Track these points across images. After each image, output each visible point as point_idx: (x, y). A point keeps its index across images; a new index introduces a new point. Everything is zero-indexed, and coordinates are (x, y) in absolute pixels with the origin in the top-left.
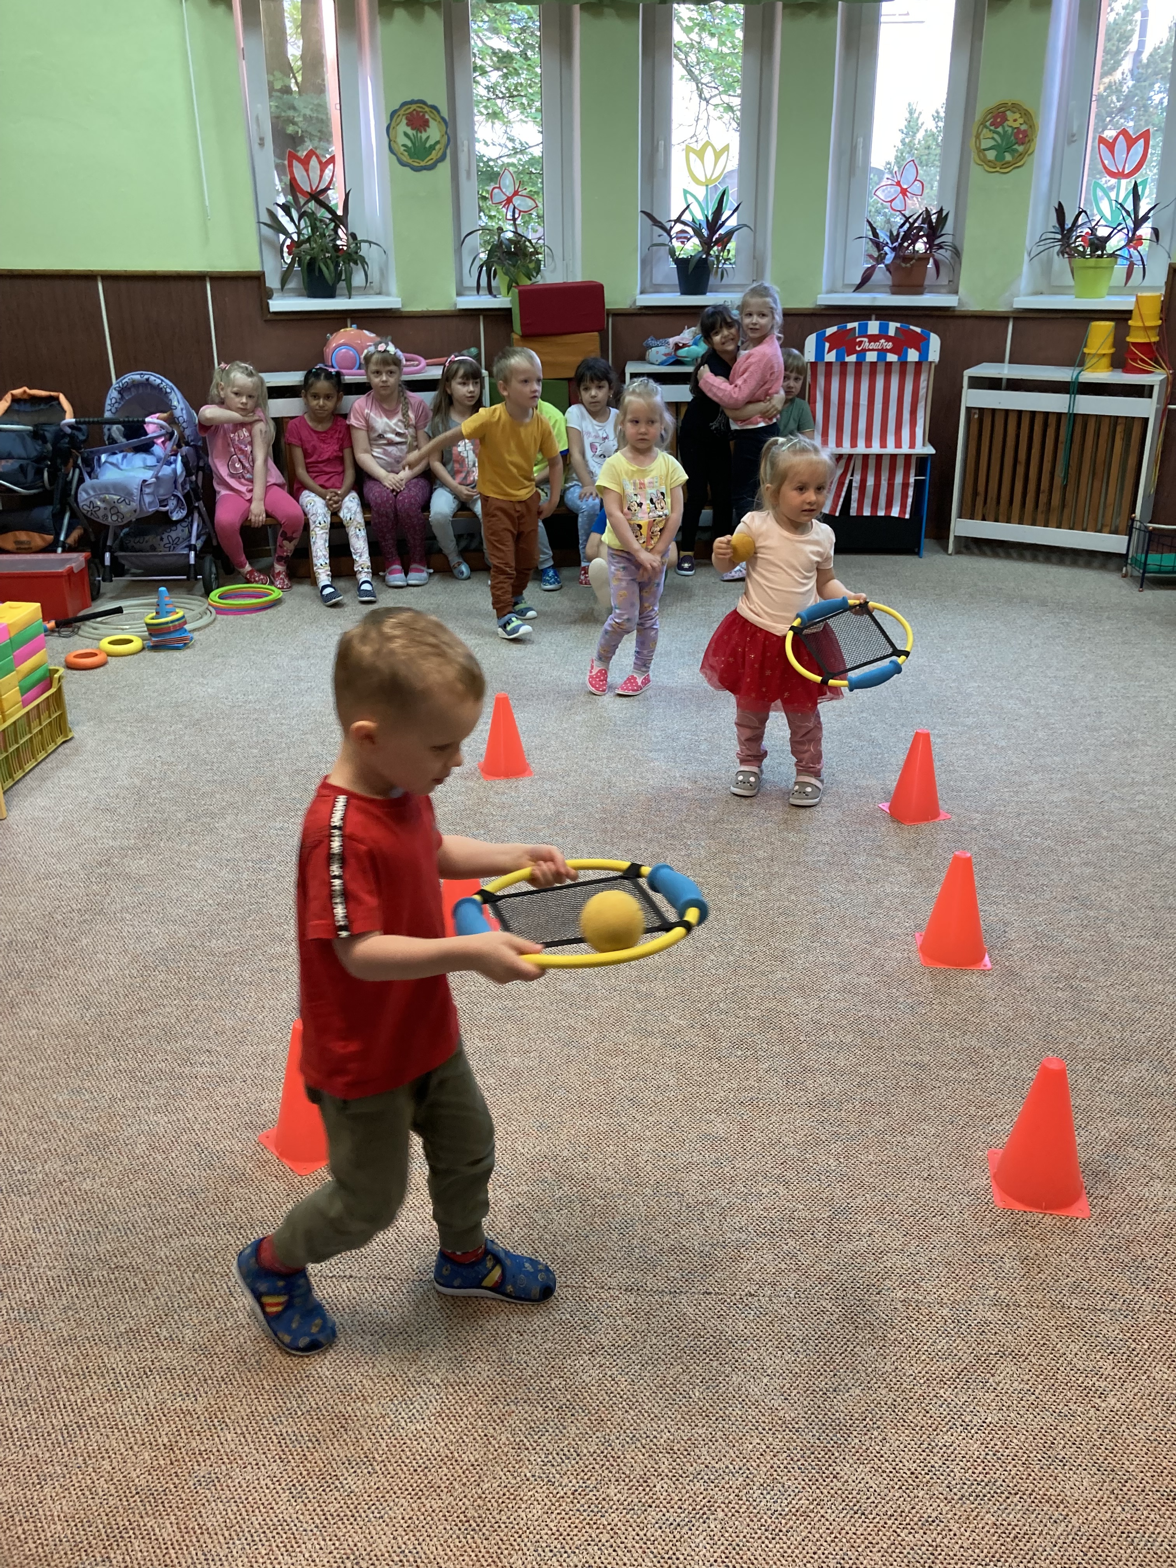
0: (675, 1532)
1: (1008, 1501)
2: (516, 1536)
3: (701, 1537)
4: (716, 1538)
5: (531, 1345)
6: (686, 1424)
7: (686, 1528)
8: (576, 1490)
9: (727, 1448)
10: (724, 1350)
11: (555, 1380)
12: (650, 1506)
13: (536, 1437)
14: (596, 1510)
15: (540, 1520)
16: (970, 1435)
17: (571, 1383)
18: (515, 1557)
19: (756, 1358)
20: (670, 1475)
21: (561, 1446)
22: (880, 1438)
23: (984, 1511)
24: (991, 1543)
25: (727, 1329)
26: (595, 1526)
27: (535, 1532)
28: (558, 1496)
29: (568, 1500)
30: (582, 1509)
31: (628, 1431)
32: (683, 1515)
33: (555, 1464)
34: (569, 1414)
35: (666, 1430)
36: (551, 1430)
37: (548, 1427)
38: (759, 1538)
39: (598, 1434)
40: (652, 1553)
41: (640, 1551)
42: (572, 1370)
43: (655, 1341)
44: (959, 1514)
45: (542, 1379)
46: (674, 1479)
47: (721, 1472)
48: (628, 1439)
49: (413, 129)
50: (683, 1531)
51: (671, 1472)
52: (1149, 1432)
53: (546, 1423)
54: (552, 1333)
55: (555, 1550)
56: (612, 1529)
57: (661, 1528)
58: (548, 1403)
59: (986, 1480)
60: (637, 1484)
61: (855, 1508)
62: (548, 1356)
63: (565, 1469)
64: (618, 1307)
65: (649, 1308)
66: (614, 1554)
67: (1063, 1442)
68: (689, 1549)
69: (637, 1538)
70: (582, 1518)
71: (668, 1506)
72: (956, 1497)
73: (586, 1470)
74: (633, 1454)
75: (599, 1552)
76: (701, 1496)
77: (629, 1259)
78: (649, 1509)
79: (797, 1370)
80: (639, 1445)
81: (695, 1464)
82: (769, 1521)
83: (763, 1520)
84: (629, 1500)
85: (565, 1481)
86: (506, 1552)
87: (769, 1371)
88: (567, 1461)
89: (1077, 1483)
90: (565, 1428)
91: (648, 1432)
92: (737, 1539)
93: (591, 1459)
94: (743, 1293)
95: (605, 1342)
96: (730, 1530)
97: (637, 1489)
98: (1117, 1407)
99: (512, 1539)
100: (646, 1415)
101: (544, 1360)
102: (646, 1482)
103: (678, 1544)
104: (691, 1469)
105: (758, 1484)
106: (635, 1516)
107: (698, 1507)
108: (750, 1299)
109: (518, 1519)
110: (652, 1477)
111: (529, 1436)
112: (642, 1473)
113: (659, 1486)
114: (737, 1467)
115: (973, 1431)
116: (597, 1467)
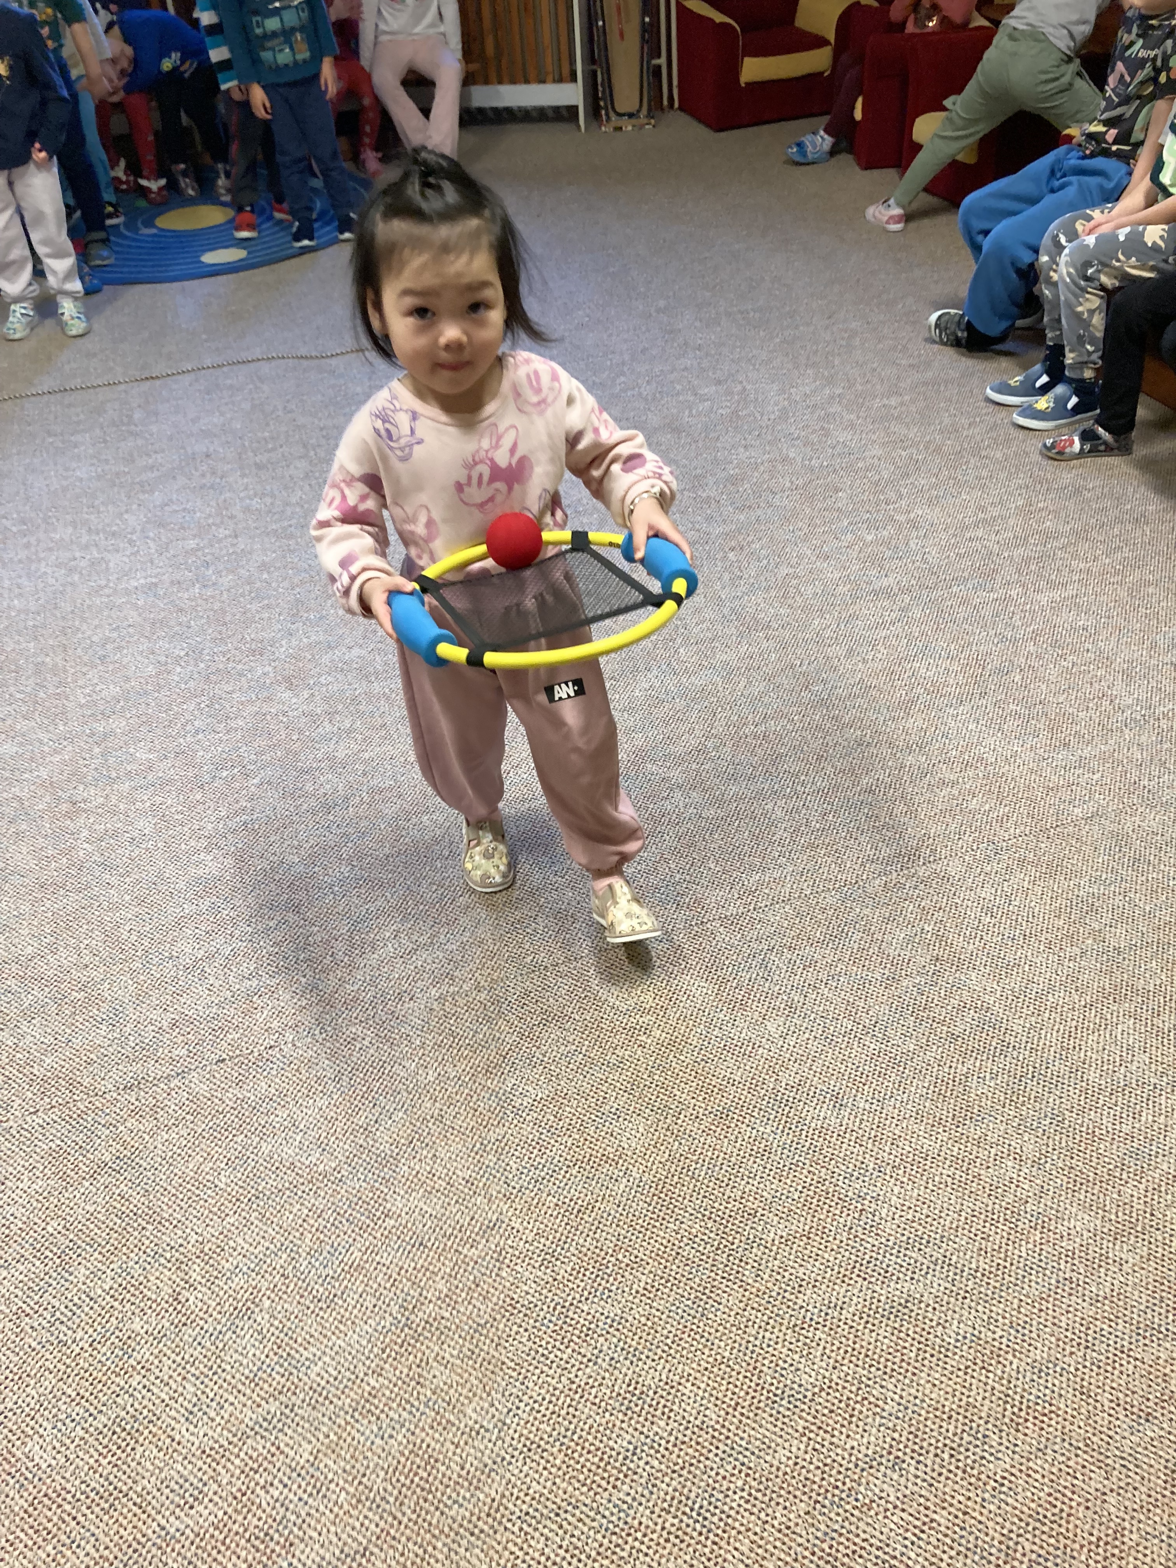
0: (217, 1342)
1: (568, 1175)
2: (28, 1419)
3: (248, 1336)
4: (265, 1331)
5: (18, 1191)
6: (215, 1218)
7: (230, 1333)
8: (94, 1340)
9: (265, 1228)
10: (248, 1120)
11: (52, 1222)
12: (185, 1324)
13: (36, 1298)
14: (121, 1353)
15: (55, 1390)
16: (522, 1120)
17: (72, 1220)
18: (30, 1444)
19: (285, 1116)
20: (204, 1281)
21: (69, 1296)
22: (430, 1156)
23: (545, 1195)
24: (555, 1227)
25: (248, 1095)
26: (122, 1372)
27: (50, 1406)
28: (73, 1355)
29: (87, 1355)
30: (104, 1359)
31: (148, 1250)
32: (224, 1320)
33: (65, 1319)
34: (75, 1256)
35: (193, 1233)
36: (54, 1283)
37: (51, 1281)
38: (313, 1312)
39: (112, 1266)
40: (193, 1375)
41: (179, 1379)
42: (72, 1205)
43: (166, 1137)
44: (519, 1207)
45: (36, 1227)
46: (209, 1284)
47: (261, 1256)
48: (149, 1259)
50: (227, 1337)
51: (203, 1277)
52: (695, 1053)
53: (47, 1277)
54: (41, 1168)
55: (78, 1418)
56: (143, 1368)
57: (200, 1344)
58: (47, 1253)
59: (543, 1161)
60: (167, 1306)
61: (412, 1241)
62: (41, 1198)
63: (78, 1321)
64: (118, 1111)
65: (154, 1101)
66: (150, 1394)
67: (614, 1094)
68: (236, 1356)
69: (174, 1366)
70: (105, 1369)
71: (206, 1316)
72: (515, 1192)
73: (103, 1312)
74: (157, 1274)
75: (131, 1399)
76: (242, 1291)
77: (123, 1051)
78: (185, 1328)
79: (332, 1113)
80: (162, 1260)
81: (231, 1259)
82: (321, 1290)
83: (314, 1292)
84: (160, 1326)
85: (80, 1334)
86: (18, 1443)
87: (302, 1127)
88: (78, 1312)
89: (633, 1132)
90: (71, 1274)
91: (172, 1243)
92: (289, 1324)
93: (108, 1297)
94: (263, 1048)
95: (107, 1157)
96: (280, 1316)
97: (167, 1311)
98: (662, 1038)
99: (24, 1425)
100: (167, 1224)
101: (35, 1204)
102: (176, 1299)
103: (222, 1354)
104: (227, 1265)
105: (304, 1254)
106: (169, 1343)
107: (240, 1305)
108: (270, 1052)
109: (28, 1399)
110: (183, 1291)
111: (28, 1300)
112: (170, 1291)
113: (192, 1299)
114: (279, 1245)
115: (524, 1115)
116: (116, 1304)
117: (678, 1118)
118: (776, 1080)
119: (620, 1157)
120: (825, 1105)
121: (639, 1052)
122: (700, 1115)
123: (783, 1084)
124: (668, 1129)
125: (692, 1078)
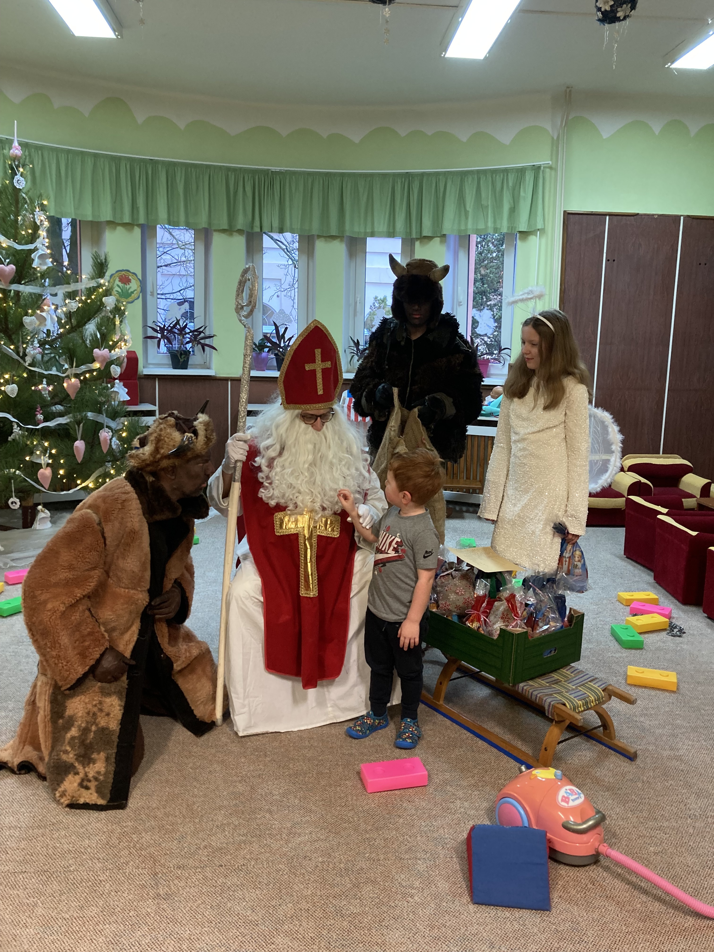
49: (122, 283)
91: (178, 932)
94: (240, 865)
98: (418, 901)
101: (127, 903)
117: (415, 935)
118: (466, 930)
119: (384, 944)
120: (485, 946)
121: (406, 904)
122: (426, 936)
123: (469, 933)
124: (409, 938)
125: (427, 920)
